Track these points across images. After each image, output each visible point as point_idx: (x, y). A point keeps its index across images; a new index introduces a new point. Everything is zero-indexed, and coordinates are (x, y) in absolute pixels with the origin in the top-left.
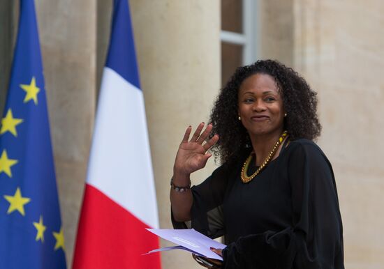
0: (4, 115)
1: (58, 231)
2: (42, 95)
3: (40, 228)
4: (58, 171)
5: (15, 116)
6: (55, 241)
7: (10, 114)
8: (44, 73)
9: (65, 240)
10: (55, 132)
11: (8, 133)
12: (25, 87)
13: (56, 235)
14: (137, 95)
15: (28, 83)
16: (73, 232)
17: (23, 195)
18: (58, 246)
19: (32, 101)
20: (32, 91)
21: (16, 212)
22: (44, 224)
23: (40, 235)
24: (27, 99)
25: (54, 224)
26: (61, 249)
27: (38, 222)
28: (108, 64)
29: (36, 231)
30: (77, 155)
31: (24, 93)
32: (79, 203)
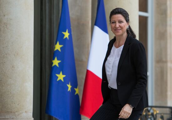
0: (56, 44)
1: (76, 88)
2: (70, 36)
3: (69, 86)
5: (60, 44)
6: (75, 91)
7: (58, 43)
8: (71, 28)
9: (79, 91)
10: (75, 50)
11: (57, 50)
14: (107, 36)
15: (65, 32)
16: (82, 88)
17: (63, 74)
18: (76, 93)
19: (67, 38)
20: (66, 35)
21: (60, 80)
22: (71, 85)
23: (69, 89)
24: (65, 37)
25: (75, 85)
26: (77, 95)
28: (96, 24)
31: (64, 35)
32: (84, 77)
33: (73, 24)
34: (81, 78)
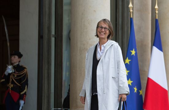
0: (126, 59)
1: (140, 90)
2: (136, 53)
3: (136, 89)
4: (140, 74)
5: (129, 59)
6: (140, 93)
7: (127, 58)
8: (137, 47)
9: (142, 92)
10: (140, 63)
12: (131, 51)
13: (140, 91)
14: (162, 53)
15: (132, 50)
16: (145, 90)
17: (131, 80)
18: (140, 94)
19: (133, 55)
20: (133, 52)
22: (137, 88)
23: (136, 91)
24: (132, 54)
25: (139, 88)
26: (141, 95)
27: (135, 87)
28: (154, 45)
29: (134, 90)
30: (146, 70)
31: (131, 53)
32: (146, 82)
33: (138, 45)
34: (144, 83)
